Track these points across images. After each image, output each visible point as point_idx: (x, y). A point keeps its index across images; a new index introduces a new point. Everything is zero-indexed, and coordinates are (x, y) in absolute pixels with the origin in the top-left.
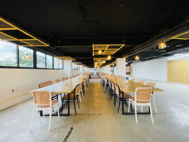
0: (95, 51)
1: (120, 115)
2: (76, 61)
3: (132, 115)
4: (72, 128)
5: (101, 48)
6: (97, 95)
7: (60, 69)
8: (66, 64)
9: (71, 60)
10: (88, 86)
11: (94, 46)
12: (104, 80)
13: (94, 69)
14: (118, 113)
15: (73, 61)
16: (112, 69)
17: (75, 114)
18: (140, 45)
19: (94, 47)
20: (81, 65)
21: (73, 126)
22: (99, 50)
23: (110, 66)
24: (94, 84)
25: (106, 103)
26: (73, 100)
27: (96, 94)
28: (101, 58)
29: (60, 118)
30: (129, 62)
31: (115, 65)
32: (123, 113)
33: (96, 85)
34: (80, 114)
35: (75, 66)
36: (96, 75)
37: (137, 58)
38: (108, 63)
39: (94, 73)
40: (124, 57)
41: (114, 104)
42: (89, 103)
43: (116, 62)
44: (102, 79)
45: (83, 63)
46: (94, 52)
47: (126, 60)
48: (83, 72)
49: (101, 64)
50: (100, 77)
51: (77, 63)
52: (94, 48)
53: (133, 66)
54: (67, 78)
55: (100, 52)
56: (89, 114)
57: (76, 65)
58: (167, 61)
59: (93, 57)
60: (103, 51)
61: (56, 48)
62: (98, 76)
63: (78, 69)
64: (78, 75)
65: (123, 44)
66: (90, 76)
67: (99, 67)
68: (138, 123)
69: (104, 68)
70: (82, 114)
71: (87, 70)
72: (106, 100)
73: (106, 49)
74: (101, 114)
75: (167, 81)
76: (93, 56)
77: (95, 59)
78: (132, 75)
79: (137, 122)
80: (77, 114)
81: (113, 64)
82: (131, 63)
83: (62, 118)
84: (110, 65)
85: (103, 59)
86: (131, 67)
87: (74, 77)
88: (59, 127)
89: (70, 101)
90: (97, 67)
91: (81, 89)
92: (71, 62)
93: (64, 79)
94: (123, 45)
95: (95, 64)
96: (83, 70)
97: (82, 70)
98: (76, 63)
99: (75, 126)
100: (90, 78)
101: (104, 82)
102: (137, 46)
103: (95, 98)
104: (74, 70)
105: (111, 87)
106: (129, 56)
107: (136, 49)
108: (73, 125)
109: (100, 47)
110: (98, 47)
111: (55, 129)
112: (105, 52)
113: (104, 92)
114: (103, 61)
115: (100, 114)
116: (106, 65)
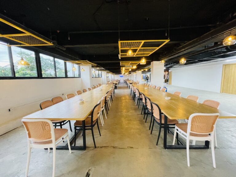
0: (123, 51)
1: (160, 149)
2: (97, 67)
3: (178, 150)
4: (88, 173)
5: (132, 47)
6: (126, 113)
7: (75, 77)
8: (83, 70)
9: (90, 65)
10: (113, 99)
11: (121, 43)
12: (135, 92)
13: (120, 75)
14: (157, 145)
15: (93, 67)
16: (144, 75)
17: (94, 146)
18: (190, 42)
19: (121, 45)
20: (104, 71)
21: (90, 170)
22: (128, 50)
23: (142, 72)
24: (121, 97)
25: (138, 127)
26: (90, 128)
27: (124, 112)
28: (130, 62)
29: (72, 153)
30: (168, 66)
31: (149, 70)
32: (166, 147)
33: (124, 98)
34: (101, 146)
35: (96, 72)
36: (123, 84)
37: (183, 61)
38: (139, 69)
39: (121, 81)
40: (163, 59)
41: (150, 129)
42: (115, 127)
43: (150, 66)
44: (132, 90)
45: (107, 68)
46: (121, 53)
47: (165, 63)
48: (107, 79)
49: (130, 70)
50: (128, 87)
51: (98, 68)
52: (121, 48)
53: (173, 71)
54: (84, 91)
55: (130, 53)
56: (114, 147)
57: (98, 71)
58: (223, 65)
59: (120, 60)
60: (134, 51)
61: (67, 48)
62: (127, 85)
63: (100, 77)
64: (100, 85)
65: (167, 39)
66: (116, 85)
67: (128, 73)
68: (191, 165)
69: (134, 74)
70: (104, 146)
71: (112, 77)
72: (138, 122)
73: (140, 48)
74: (132, 148)
75: (221, 92)
76: (120, 58)
77: (122, 63)
78: (170, 84)
79: (189, 165)
80: (97, 146)
81: (146, 70)
82: (171, 67)
83: (75, 153)
84: (142, 70)
85: (134, 62)
86: (170, 72)
87: (95, 88)
88: (70, 172)
89: (86, 128)
90: (124, 74)
91: (102, 107)
92: (90, 68)
93: (79, 93)
94: (167, 41)
95: (122, 70)
96: (107, 76)
97: (105, 77)
98: (96, 68)
99: (93, 169)
100: (116, 88)
101: (135, 95)
102: (186, 42)
103: (123, 119)
104: (95, 77)
105: (145, 104)
106: (170, 58)
107: (183, 48)
108: (90, 168)
109: (130, 45)
110: (127, 45)
111: (63, 174)
112: (137, 53)
113: (135, 110)
114: (132, 66)
115: (130, 147)
116: (137, 71)
